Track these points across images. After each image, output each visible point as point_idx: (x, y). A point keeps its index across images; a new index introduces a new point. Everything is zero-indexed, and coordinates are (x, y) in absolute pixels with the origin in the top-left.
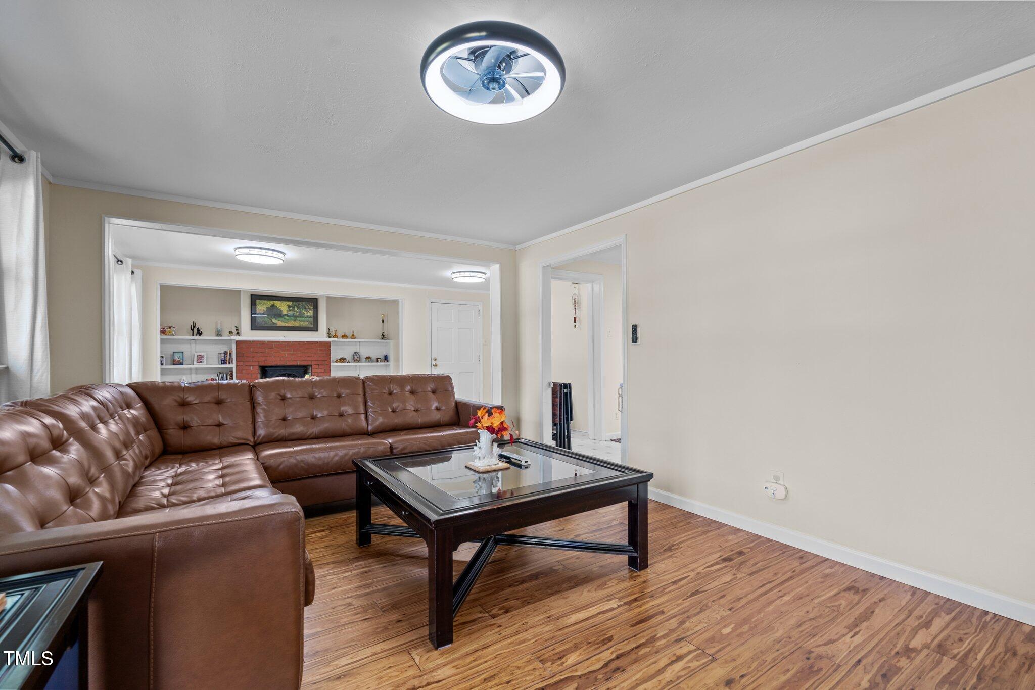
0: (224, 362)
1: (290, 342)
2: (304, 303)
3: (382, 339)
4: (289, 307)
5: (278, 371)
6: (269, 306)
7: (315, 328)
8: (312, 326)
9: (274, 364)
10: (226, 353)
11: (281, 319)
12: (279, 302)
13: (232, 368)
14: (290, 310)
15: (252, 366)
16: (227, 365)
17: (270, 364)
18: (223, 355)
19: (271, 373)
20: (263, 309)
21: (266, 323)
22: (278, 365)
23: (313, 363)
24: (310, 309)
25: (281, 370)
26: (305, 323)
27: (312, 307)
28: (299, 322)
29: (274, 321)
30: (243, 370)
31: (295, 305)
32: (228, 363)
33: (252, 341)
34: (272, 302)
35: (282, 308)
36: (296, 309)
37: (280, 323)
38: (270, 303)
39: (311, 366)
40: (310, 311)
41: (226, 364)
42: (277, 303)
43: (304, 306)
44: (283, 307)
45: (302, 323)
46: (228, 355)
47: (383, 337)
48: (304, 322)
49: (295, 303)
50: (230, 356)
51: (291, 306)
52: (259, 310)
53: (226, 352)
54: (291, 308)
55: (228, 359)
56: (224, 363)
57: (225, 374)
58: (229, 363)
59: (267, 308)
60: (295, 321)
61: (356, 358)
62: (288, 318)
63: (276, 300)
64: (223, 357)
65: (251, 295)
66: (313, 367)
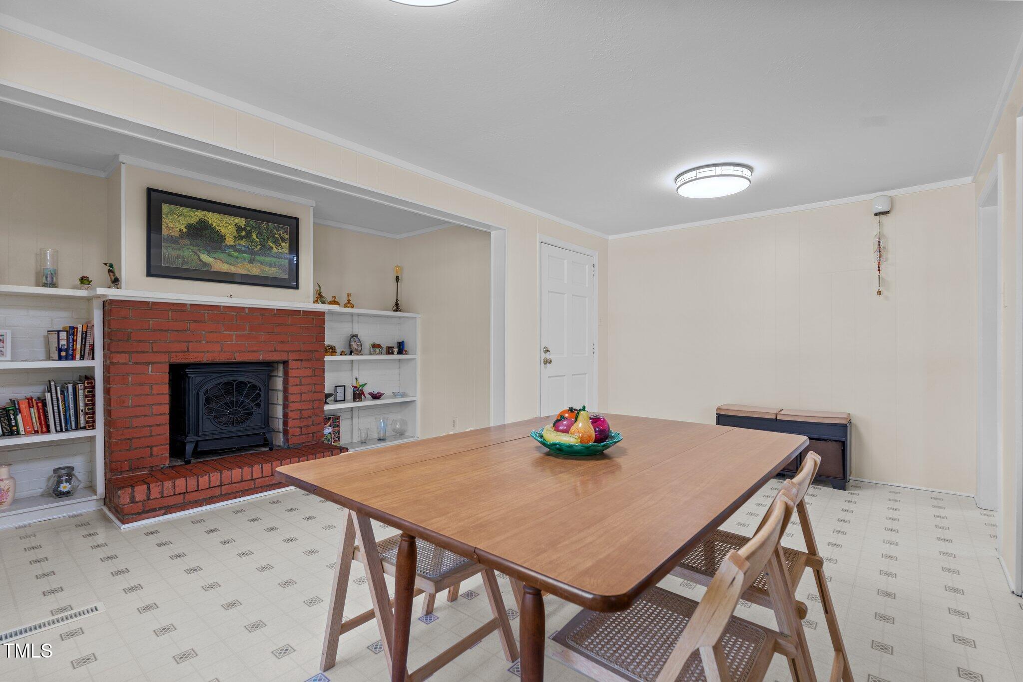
0: (65, 353)
1: (243, 308)
2: (271, 225)
3: (396, 311)
4: (239, 229)
5: (215, 375)
6: (193, 221)
7: (291, 282)
8: (287, 277)
9: (205, 358)
10: (71, 331)
11: (219, 255)
12: (217, 215)
13: (92, 369)
14: (241, 238)
15: (153, 363)
16: (77, 363)
17: (198, 360)
18: (63, 335)
19: (198, 379)
20: (179, 227)
21: (184, 262)
22: (216, 361)
23: (291, 357)
24: (283, 240)
25: (221, 372)
26: (273, 269)
27: (287, 237)
28: (260, 266)
29: (205, 257)
30: (127, 374)
31: (253, 228)
32: (78, 356)
33: (153, 303)
34: (200, 214)
35: (223, 231)
36: (254, 236)
37: (220, 265)
38: (196, 216)
39: (285, 363)
40: (283, 244)
41: (73, 358)
42: (213, 219)
43: (271, 231)
44: (226, 226)
45: (267, 269)
46: (79, 335)
47: (397, 308)
48: (271, 265)
49: (251, 222)
50: (84, 338)
51: (244, 229)
52: (168, 228)
53: (73, 328)
54: (244, 233)
55: (79, 346)
56: (67, 358)
57: (70, 387)
58: (82, 357)
59: (188, 226)
60: (251, 261)
61: (354, 345)
62: (236, 254)
63: (209, 210)
64: (63, 342)
65: (150, 190)
66: (291, 364)
